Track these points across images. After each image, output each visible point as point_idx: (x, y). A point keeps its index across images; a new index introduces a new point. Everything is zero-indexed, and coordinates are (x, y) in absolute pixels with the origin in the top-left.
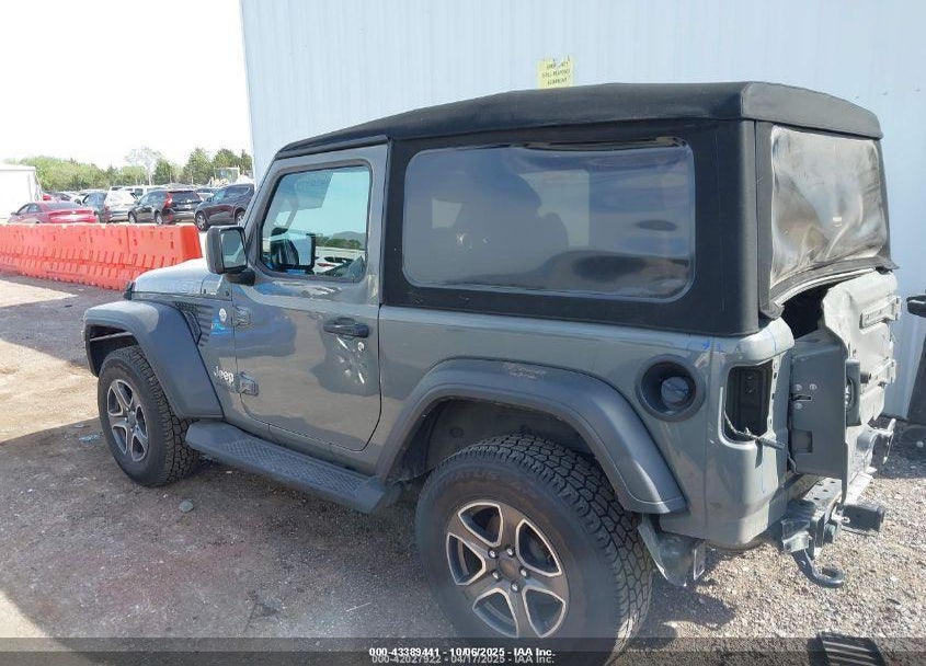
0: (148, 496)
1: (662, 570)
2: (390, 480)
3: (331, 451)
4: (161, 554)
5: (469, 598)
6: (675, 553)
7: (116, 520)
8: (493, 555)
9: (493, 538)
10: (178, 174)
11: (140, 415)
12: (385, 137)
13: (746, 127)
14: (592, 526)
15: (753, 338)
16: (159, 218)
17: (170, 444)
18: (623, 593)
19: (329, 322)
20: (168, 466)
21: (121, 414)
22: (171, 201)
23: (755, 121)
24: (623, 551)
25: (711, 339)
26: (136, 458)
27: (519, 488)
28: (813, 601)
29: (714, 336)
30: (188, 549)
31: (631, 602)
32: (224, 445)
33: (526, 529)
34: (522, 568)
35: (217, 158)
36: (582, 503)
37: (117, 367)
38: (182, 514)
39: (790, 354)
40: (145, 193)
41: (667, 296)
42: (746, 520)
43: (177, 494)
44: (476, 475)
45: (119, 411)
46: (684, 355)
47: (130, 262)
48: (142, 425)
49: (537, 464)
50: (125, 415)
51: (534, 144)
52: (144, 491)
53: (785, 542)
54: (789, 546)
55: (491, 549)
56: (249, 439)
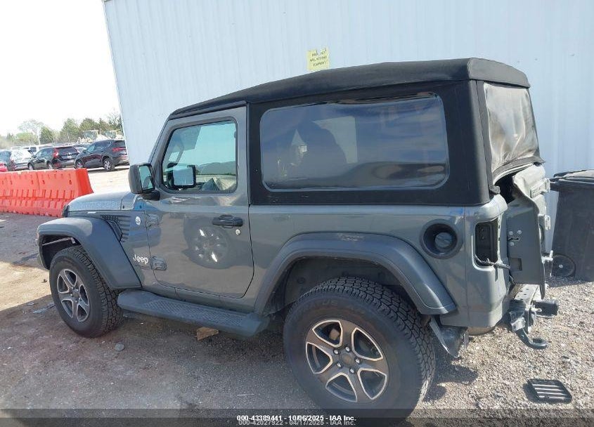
0: (92, 343)
1: (446, 348)
2: (264, 313)
3: (220, 301)
4: (111, 379)
5: (323, 382)
6: (452, 337)
7: (74, 361)
8: (337, 352)
9: (337, 342)
10: (57, 136)
11: (82, 290)
12: (244, 102)
13: (472, 83)
14: (400, 326)
15: (487, 206)
16: (50, 166)
17: (105, 308)
18: (422, 365)
19: (215, 219)
20: (104, 322)
21: (68, 291)
22: (57, 154)
23: (476, 80)
24: (419, 340)
25: (463, 208)
26: (80, 320)
27: (352, 309)
28: (520, 362)
29: (465, 206)
30: (128, 373)
31: (427, 371)
32: (145, 304)
33: (358, 333)
34: (356, 358)
35: (82, 125)
36: (392, 314)
37: (64, 260)
38: (117, 353)
39: (505, 214)
40: (38, 150)
41: (434, 185)
42: (492, 313)
43: (110, 341)
44: (323, 304)
45: (66, 289)
46: (448, 218)
47: (40, 195)
48: (85, 298)
49: (362, 293)
50: (71, 292)
51: (342, 101)
52: (88, 340)
53: (512, 324)
54: (515, 327)
55: (335, 349)
56: (160, 299)
